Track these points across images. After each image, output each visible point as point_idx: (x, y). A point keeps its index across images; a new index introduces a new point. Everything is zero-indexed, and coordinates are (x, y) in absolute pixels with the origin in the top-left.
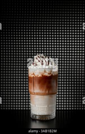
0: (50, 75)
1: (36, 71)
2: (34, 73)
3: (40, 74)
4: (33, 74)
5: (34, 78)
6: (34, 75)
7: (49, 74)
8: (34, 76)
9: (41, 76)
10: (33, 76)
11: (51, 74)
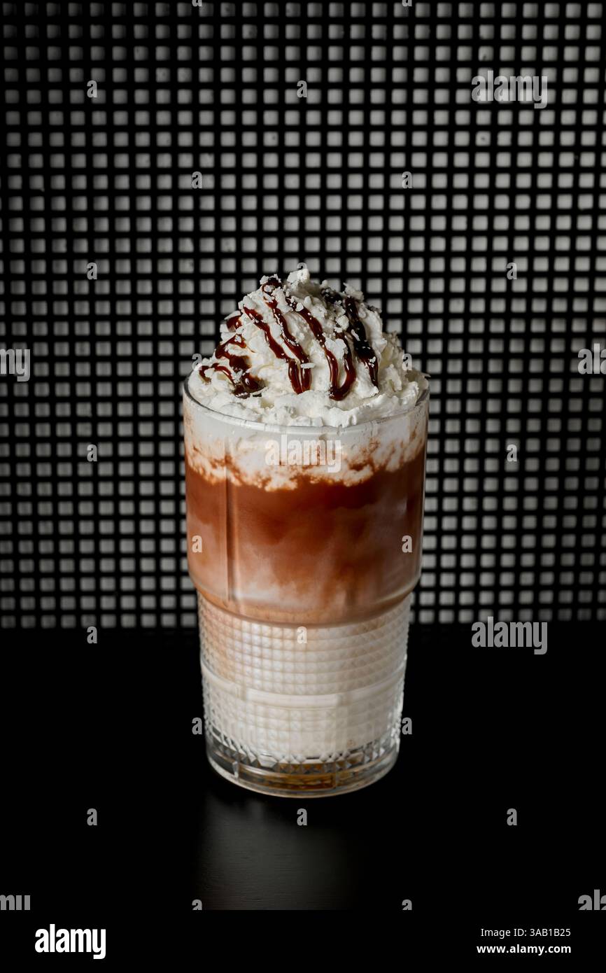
0: (366, 473)
1: (245, 445)
2: (233, 454)
3: (283, 469)
4: (227, 461)
5: (234, 494)
6: (235, 470)
7: (357, 468)
8: (234, 481)
9: (293, 486)
10: (221, 473)
11: (370, 462)
